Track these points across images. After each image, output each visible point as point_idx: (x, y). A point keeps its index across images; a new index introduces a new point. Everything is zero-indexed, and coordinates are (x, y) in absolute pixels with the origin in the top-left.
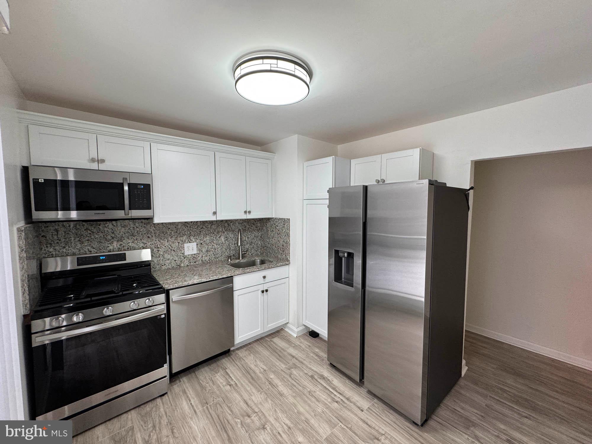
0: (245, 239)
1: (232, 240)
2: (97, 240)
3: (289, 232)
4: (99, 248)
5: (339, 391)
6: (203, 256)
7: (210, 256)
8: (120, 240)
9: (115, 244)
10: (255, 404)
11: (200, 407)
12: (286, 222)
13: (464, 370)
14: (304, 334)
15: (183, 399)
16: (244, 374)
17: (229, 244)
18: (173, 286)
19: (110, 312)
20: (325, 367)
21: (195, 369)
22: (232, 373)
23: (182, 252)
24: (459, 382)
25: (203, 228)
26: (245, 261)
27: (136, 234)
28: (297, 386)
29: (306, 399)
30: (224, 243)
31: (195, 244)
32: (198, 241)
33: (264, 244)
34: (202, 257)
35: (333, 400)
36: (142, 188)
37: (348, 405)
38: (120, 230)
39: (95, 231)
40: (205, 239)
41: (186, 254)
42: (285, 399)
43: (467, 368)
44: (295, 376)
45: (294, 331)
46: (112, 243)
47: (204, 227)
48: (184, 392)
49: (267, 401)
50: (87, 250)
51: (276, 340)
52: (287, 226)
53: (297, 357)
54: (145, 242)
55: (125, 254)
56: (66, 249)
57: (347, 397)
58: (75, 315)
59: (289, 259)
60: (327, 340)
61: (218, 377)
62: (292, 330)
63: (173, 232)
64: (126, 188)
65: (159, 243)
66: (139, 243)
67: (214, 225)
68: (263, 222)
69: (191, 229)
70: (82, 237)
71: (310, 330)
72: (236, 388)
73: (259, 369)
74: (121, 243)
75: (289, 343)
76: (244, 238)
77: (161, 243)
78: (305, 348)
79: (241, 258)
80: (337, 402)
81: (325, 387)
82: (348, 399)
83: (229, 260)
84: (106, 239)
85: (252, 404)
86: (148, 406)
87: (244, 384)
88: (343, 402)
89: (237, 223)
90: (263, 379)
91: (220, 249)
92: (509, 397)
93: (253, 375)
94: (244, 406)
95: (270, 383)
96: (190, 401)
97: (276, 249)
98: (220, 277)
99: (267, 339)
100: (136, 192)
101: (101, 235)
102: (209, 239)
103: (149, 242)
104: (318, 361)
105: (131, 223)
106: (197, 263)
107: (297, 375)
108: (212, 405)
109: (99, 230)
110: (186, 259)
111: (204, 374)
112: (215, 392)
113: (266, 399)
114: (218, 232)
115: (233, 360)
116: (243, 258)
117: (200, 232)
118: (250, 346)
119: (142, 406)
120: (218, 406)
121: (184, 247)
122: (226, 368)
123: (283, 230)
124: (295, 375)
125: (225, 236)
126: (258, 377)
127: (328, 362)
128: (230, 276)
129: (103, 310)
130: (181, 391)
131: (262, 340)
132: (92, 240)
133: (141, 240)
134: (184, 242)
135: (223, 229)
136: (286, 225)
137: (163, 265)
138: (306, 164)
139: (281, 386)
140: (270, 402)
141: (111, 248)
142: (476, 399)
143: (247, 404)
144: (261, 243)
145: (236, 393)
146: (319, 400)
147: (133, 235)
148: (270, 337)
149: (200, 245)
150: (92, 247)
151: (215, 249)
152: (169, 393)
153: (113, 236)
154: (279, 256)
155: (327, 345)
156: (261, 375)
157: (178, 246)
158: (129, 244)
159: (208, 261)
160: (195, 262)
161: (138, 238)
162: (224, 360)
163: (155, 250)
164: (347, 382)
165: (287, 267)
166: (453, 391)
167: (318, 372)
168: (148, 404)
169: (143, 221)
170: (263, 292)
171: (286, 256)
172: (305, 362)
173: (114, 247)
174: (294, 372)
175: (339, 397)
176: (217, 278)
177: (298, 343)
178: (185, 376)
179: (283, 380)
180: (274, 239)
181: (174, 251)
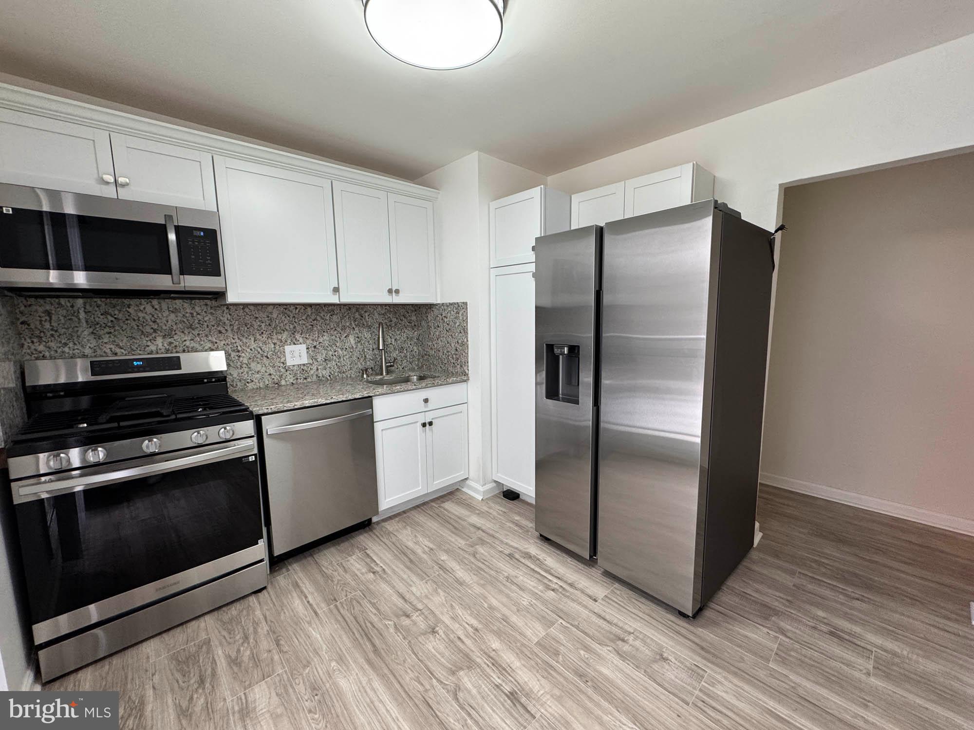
0: (390, 342)
1: (369, 342)
2: (126, 333)
3: (467, 325)
4: (131, 347)
5: (556, 574)
6: (319, 367)
7: (330, 368)
8: (169, 334)
9: (159, 341)
10: (417, 598)
11: (323, 605)
12: (460, 308)
13: (758, 537)
14: (495, 496)
15: (295, 594)
16: (396, 555)
17: (363, 350)
18: (267, 409)
19: (156, 447)
20: (531, 541)
21: (314, 551)
22: (377, 555)
23: (282, 360)
24: (749, 556)
25: (317, 320)
26: (391, 378)
27: (197, 325)
28: (486, 570)
29: (503, 588)
30: (355, 347)
31: (304, 347)
32: (308, 342)
33: (424, 350)
34: (317, 369)
35: (547, 588)
36: (202, 236)
37: (571, 594)
38: (167, 317)
39: (120, 316)
40: (321, 340)
41: (290, 362)
42: (467, 589)
43: (761, 534)
44: (482, 556)
45: (477, 491)
46: (155, 339)
47: (318, 318)
48: (296, 585)
49: (438, 593)
50: (108, 351)
51: (448, 505)
52: (462, 315)
53: (484, 528)
54: (215, 340)
55: (179, 358)
56: (69, 348)
57: (570, 582)
58: (90, 450)
59: (467, 371)
60: (534, 503)
61: (352, 561)
62: (475, 490)
63: (263, 325)
64: (172, 237)
65: (239, 343)
66: (204, 341)
67: (337, 315)
68: (420, 310)
69: (296, 320)
70: (97, 326)
71: (505, 490)
72: (385, 576)
73: (422, 547)
74: (170, 340)
75: (471, 510)
76: (389, 340)
77: (243, 342)
78: (496, 515)
79: (384, 374)
80: (553, 590)
81: (533, 570)
82: (571, 585)
83: (365, 376)
84: (142, 332)
85: (413, 599)
86: (234, 608)
87: (396, 569)
88: (564, 589)
89: (376, 314)
90: (430, 563)
91: (347, 357)
92: (829, 572)
93: (412, 557)
94: (400, 602)
95: (442, 567)
96: (306, 597)
97: (444, 357)
98: (350, 397)
99: (433, 504)
100: (190, 243)
101: (133, 324)
102: (328, 339)
103: (221, 341)
104: (519, 533)
105: (186, 305)
106: (309, 380)
107: (486, 554)
108: (345, 602)
109: (129, 316)
110: (288, 372)
111: (328, 558)
112: (348, 584)
113: (436, 591)
114: (344, 328)
115: (377, 536)
116: (388, 373)
117: (312, 326)
118: (405, 515)
119: (224, 609)
120: (354, 603)
121: (284, 352)
122: (365, 547)
123: (455, 323)
124: (482, 554)
125: (356, 336)
126: (420, 559)
127: (537, 534)
128: (367, 395)
129: (142, 443)
130: (290, 585)
131: (425, 506)
132: (116, 333)
133: (206, 336)
134: (284, 343)
135: (352, 322)
136: (461, 313)
137: (249, 381)
138: (494, 204)
139: (459, 570)
140: (442, 593)
141: (153, 348)
142: (778, 578)
143: (403, 598)
144: (418, 349)
145: (385, 584)
146: (523, 588)
147: (191, 327)
148: (439, 502)
149: (313, 349)
150: (117, 345)
151: (340, 357)
152: (269, 588)
153: (156, 327)
154: (451, 369)
155: (534, 510)
156: (425, 556)
157: (273, 349)
158: (184, 343)
159: (328, 377)
160: (306, 379)
161: (201, 332)
162: (362, 537)
163: (232, 356)
164: (570, 562)
165: (464, 385)
166: (740, 567)
167: (521, 548)
168: (235, 604)
169: (208, 303)
170: (424, 425)
171: (461, 366)
172: (497, 535)
173: (158, 347)
174: (481, 549)
175: (557, 583)
176: (344, 399)
177: (485, 508)
178: (297, 561)
179: (462, 561)
180: (441, 341)
181: (268, 358)
